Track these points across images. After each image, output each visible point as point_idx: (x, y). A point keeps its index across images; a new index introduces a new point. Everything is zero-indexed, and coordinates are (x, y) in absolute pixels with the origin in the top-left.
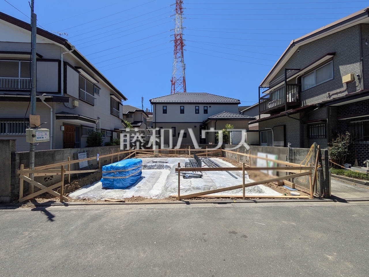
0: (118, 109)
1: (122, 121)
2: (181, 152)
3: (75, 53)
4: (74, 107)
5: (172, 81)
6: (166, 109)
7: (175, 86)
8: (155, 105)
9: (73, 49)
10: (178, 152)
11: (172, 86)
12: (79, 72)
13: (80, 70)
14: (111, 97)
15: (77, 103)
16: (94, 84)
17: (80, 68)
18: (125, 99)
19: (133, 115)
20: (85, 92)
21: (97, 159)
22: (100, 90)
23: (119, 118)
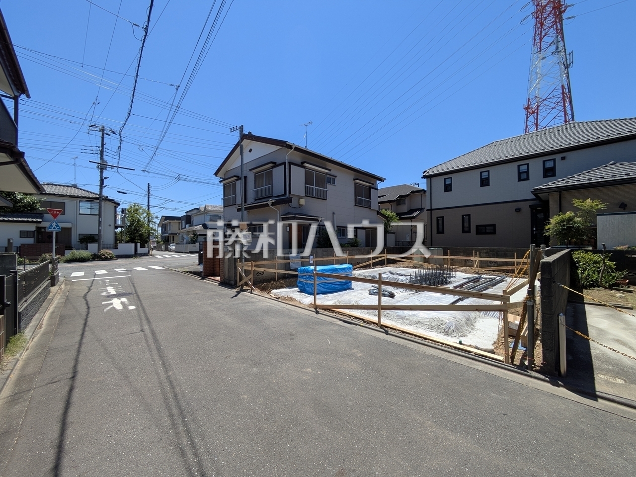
0: (369, 197)
1: (378, 213)
2: (467, 263)
3: (297, 149)
4: (301, 206)
5: (527, 109)
6: (450, 183)
7: (537, 115)
8: (429, 179)
9: (294, 147)
10: (463, 262)
11: (527, 118)
12: (305, 167)
13: (306, 165)
14: (355, 183)
15: (302, 202)
16: (327, 174)
17: (305, 162)
18: (381, 180)
19: (407, 200)
20: (314, 187)
21: (309, 262)
22: (336, 179)
23: (370, 208)
